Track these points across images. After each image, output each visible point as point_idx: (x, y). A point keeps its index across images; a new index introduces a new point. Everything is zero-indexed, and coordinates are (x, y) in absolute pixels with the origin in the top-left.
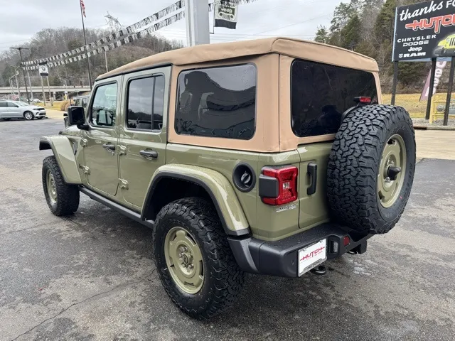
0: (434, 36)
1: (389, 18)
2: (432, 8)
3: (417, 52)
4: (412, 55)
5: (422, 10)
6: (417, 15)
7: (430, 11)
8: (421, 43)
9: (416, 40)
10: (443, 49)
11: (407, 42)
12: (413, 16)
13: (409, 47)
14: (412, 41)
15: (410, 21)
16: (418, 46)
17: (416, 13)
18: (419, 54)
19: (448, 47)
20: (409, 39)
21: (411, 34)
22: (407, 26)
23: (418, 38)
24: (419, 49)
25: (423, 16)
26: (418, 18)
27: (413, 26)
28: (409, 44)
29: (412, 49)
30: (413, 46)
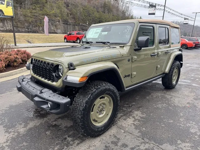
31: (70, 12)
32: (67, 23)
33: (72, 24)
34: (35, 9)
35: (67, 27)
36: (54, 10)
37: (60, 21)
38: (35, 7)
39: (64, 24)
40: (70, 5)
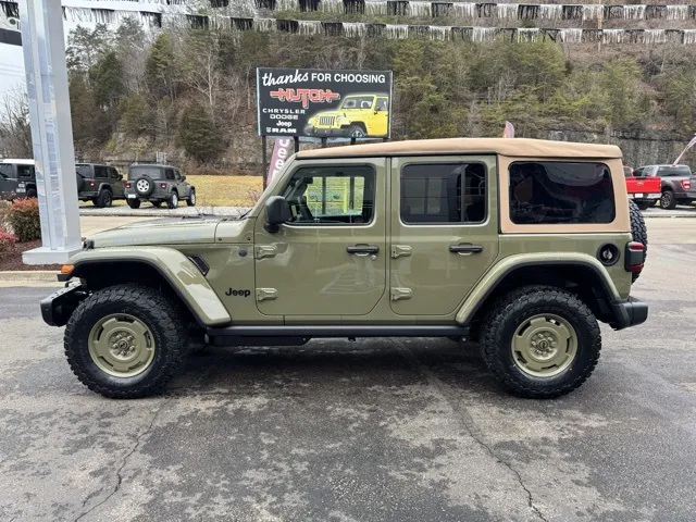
0: (303, 112)
1: (163, 67)
2: (297, 78)
3: (286, 128)
4: (282, 130)
5: (287, 78)
6: (282, 82)
7: (295, 80)
8: (290, 117)
9: (284, 113)
10: (313, 129)
11: (274, 113)
12: (277, 82)
13: (277, 121)
14: (280, 113)
15: (275, 88)
16: (287, 120)
17: (281, 80)
18: (290, 131)
19: (318, 126)
20: (276, 111)
21: (277, 104)
22: (272, 94)
23: (287, 111)
24: (289, 124)
25: (289, 85)
26: (285, 86)
27: (280, 95)
28: (275, 117)
29: (280, 124)
30: (282, 120)
31: (657, 93)
32: (637, 134)
33: (657, 137)
34: (522, 99)
35: (636, 150)
36: (590, 95)
37: (607, 129)
38: (522, 94)
39: (624, 138)
40: (662, 68)
